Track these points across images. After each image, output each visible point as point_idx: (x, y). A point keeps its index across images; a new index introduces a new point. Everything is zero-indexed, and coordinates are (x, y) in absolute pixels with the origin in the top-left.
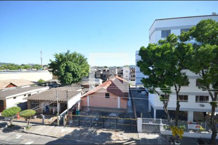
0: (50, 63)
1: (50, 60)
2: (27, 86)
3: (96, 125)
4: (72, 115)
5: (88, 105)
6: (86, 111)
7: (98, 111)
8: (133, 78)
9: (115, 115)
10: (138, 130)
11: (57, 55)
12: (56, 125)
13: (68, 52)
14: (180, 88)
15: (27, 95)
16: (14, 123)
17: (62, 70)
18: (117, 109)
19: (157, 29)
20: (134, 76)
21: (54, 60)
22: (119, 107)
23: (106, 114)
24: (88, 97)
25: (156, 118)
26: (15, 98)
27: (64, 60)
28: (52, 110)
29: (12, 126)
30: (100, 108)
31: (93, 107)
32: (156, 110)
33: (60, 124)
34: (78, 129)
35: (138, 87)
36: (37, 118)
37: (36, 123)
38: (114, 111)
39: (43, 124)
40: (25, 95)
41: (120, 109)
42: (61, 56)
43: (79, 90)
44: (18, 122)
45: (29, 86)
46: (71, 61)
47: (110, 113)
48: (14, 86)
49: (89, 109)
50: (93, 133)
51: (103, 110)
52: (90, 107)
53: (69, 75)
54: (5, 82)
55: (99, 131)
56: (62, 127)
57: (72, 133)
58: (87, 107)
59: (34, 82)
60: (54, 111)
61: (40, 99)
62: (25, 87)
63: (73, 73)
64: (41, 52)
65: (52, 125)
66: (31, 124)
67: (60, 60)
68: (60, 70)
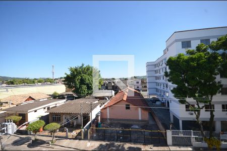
0: (65, 76)
1: (66, 74)
2: (45, 100)
3: (121, 138)
4: (95, 128)
5: (108, 117)
6: (106, 123)
7: (119, 123)
8: (145, 89)
9: (137, 127)
10: (168, 144)
11: (71, 68)
12: (80, 139)
13: (83, 65)
14: (212, 97)
15: (46, 108)
16: (38, 138)
17: (77, 83)
18: (139, 121)
19: (176, 41)
20: (146, 87)
21: (69, 73)
22: (140, 118)
23: (128, 126)
24: (108, 109)
25: (183, 130)
26: (35, 111)
27: (79, 73)
28: (73, 123)
29: (36, 140)
30: (120, 120)
31: (113, 119)
32: (182, 121)
33: (84, 138)
34: (104, 143)
35: (151, 97)
36: (59, 131)
37: (59, 137)
38: (135, 123)
39: (66, 138)
40: (45, 108)
41: (142, 121)
42: (76, 70)
43: (95, 102)
44: (42, 136)
45: (47, 99)
46: (85, 73)
47: (132, 125)
48: (33, 99)
49: (109, 121)
50: (120, 148)
51: (123, 122)
52: (110, 119)
53: (84, 87)
54: (24, 96)
55: (127, 146)
56: (87, 141)
57: (98, 147)
58: (106, 119)
59: (50, 95)
60: (75, 124)
61: (62, 112)
62: (43, 100)
63: (88, 85)
64: (53, 66)
65: (76, 138)
66: (55, 139)
67: (75, 73)
68: (75, 82)
